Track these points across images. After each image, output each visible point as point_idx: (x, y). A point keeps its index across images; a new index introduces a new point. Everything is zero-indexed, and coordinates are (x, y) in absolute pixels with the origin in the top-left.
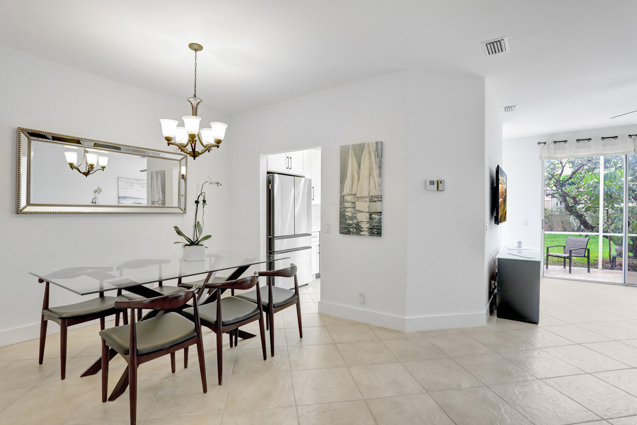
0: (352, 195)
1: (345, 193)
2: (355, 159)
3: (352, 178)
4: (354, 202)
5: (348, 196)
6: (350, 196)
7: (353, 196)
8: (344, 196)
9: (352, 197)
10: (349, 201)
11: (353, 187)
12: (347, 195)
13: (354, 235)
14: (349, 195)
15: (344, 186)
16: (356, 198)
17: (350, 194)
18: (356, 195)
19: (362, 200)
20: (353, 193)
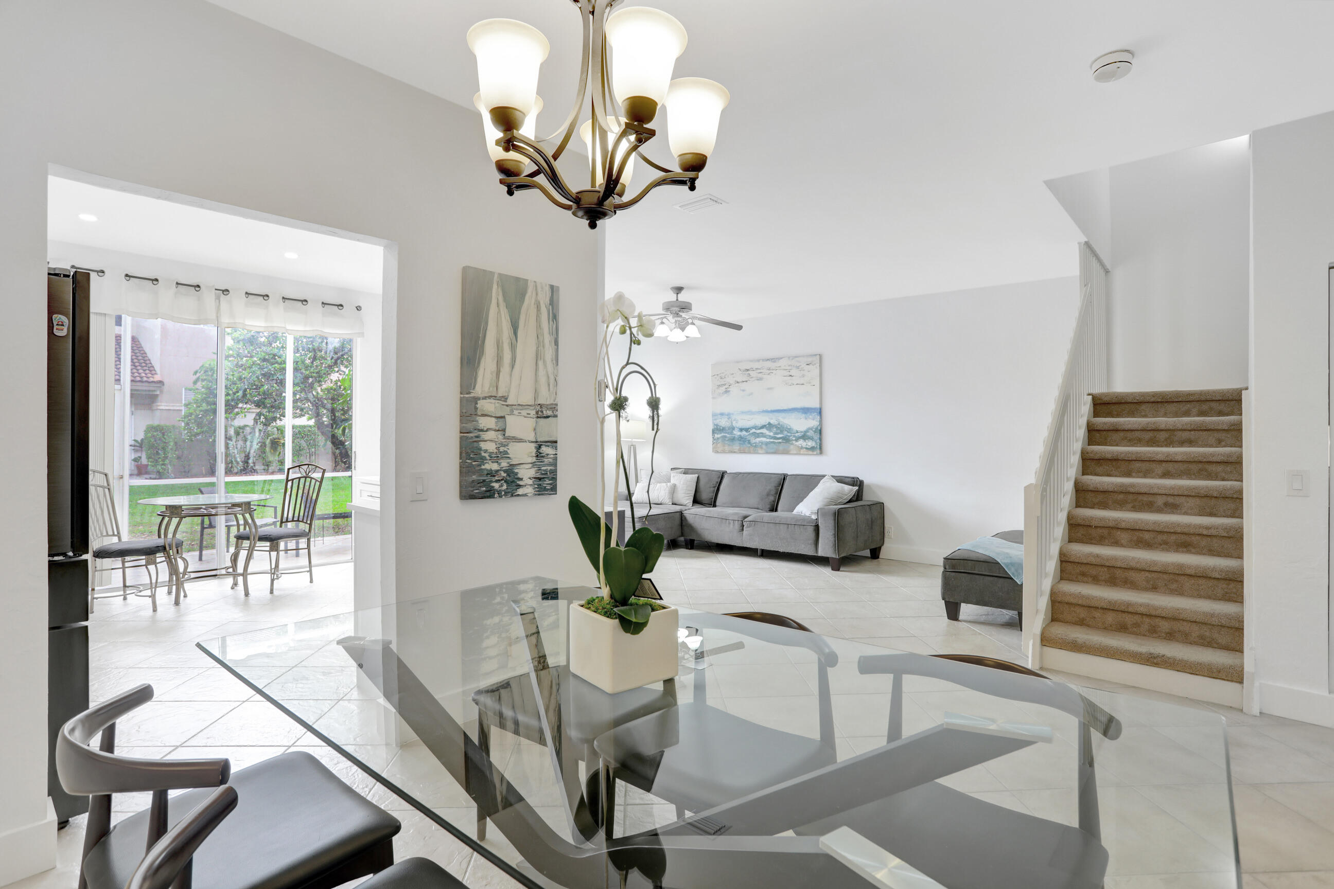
0: (498, 400)
1: (478, 391)
2: (506, 311)
3: (498, 357)
4: (503, 415)
5: (488, 400)
6: (492, 401)
7: (501, 400)
8: (476, 400)
9: (497, 405)
10: (490, 414)
11: (499, 378)
12: (485, 398)
13: (504, 497)
14: (490, 397)
15: (476, 373)
16: (507, 406)
17: (493, 395)
18: (507, 399)
19: (520, 413)
20: (500, 394)
